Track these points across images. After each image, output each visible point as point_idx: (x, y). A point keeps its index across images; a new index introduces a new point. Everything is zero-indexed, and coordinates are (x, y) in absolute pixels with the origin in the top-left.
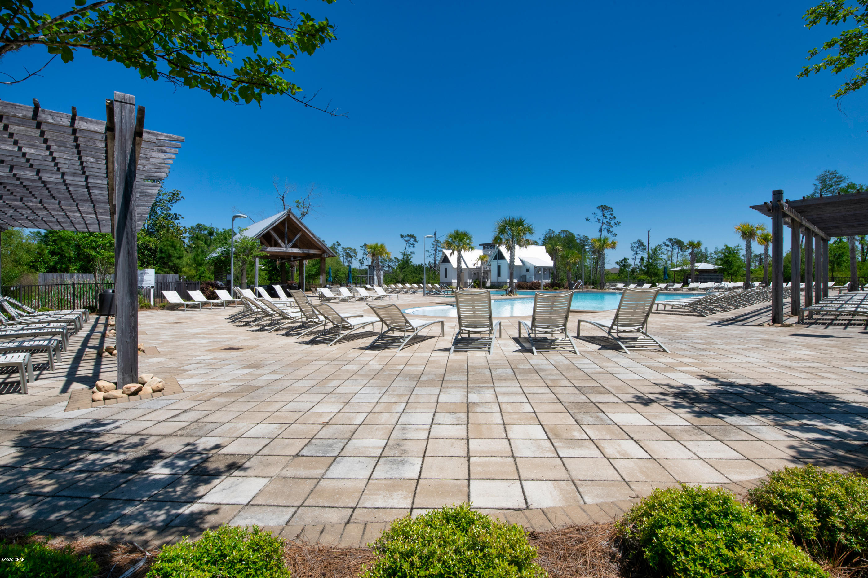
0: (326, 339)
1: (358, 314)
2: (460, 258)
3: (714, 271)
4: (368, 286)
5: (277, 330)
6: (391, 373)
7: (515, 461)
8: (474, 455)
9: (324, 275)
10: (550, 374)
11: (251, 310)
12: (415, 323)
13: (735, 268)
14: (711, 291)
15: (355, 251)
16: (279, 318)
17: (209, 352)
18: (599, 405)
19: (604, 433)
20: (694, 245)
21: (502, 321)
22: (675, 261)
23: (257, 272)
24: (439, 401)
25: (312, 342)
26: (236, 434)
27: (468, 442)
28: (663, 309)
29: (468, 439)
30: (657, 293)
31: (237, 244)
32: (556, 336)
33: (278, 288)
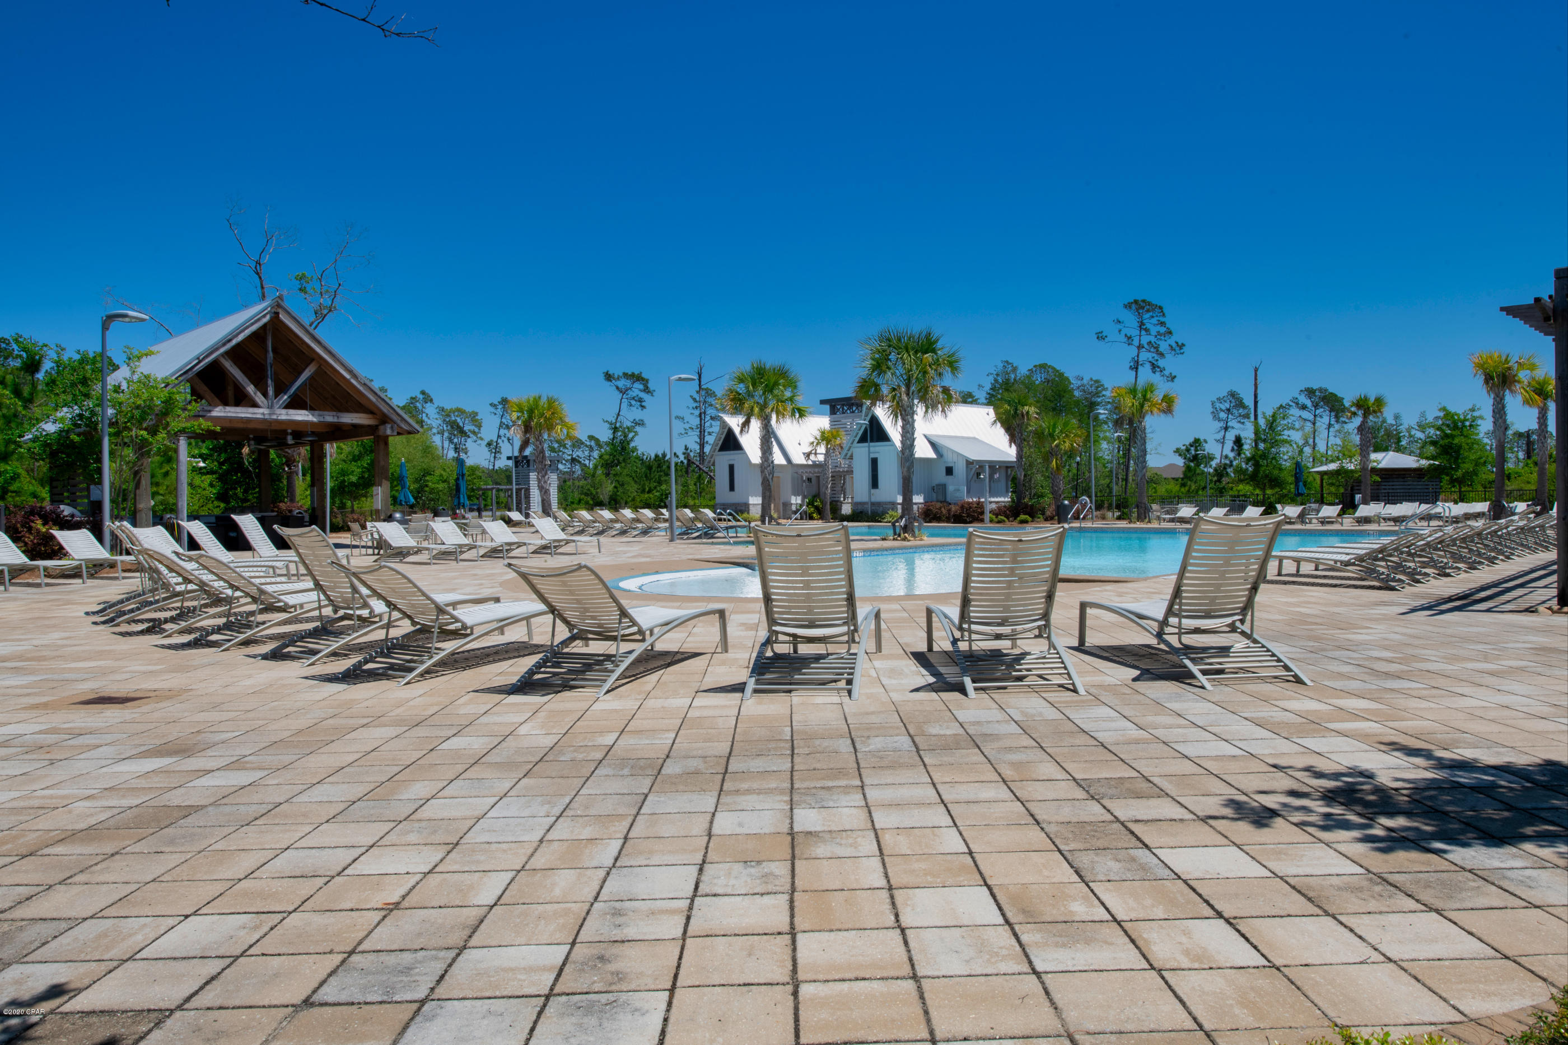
0: (392, 667)
1: (486, 593)
2: (768, 437)
3: (1418, 473)
4: (515, 516)
5: (246, 643)
6: (580, 756)
7: (920, 988)
8: (810, 976)
9: (386, 484)
10: (1010, 749)
11: (166, 586)
12: (646, 616)
13: (1468, 466)
14: (1411, 524)
15: (473, 417)
16: (253, 607)
17: (34, 713)
18: (1136, 828)
19: (1148, 902)
20: (1366, 407)
21: (883, 607)
22: (1321, 447)
23: (184, 478)
24: (715, 830)
25: (351, 676)
26: (117, 952)
27: (794, 942)
28: (1294, 571)
29: (793, 934)
30: (1277, 531)
31: (121, 397)
32: (1025, 645)
33: (248, 524)
